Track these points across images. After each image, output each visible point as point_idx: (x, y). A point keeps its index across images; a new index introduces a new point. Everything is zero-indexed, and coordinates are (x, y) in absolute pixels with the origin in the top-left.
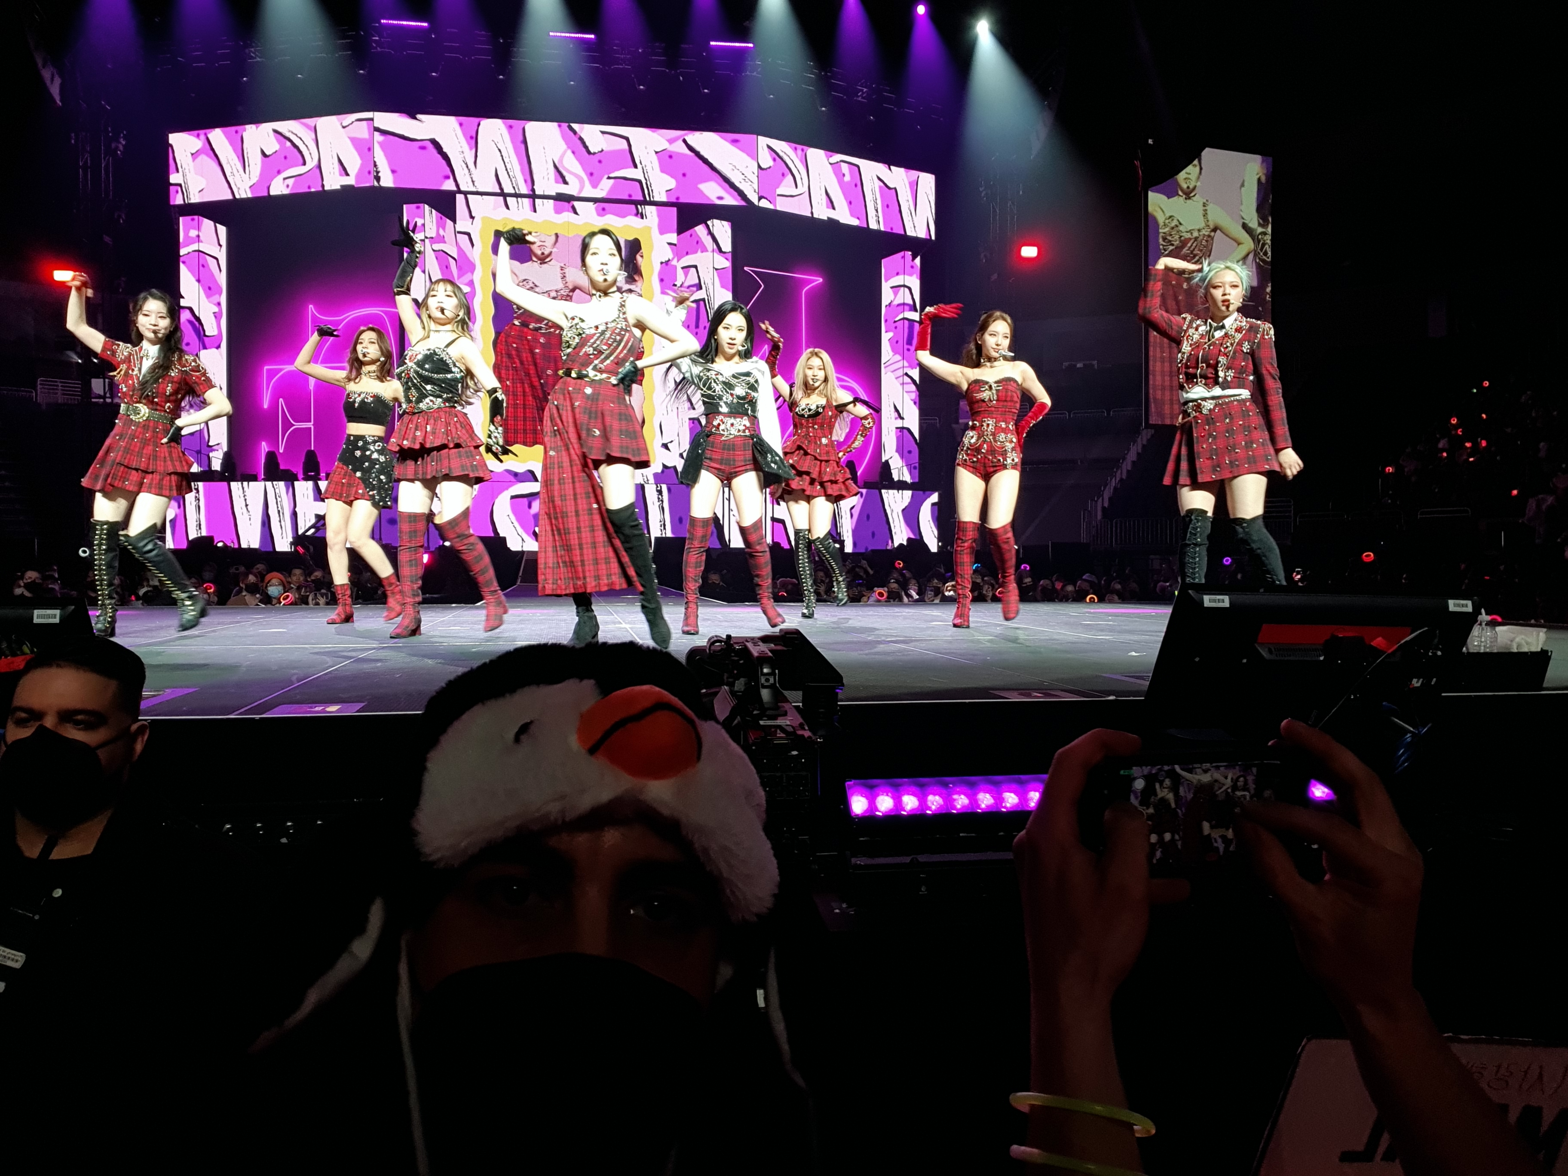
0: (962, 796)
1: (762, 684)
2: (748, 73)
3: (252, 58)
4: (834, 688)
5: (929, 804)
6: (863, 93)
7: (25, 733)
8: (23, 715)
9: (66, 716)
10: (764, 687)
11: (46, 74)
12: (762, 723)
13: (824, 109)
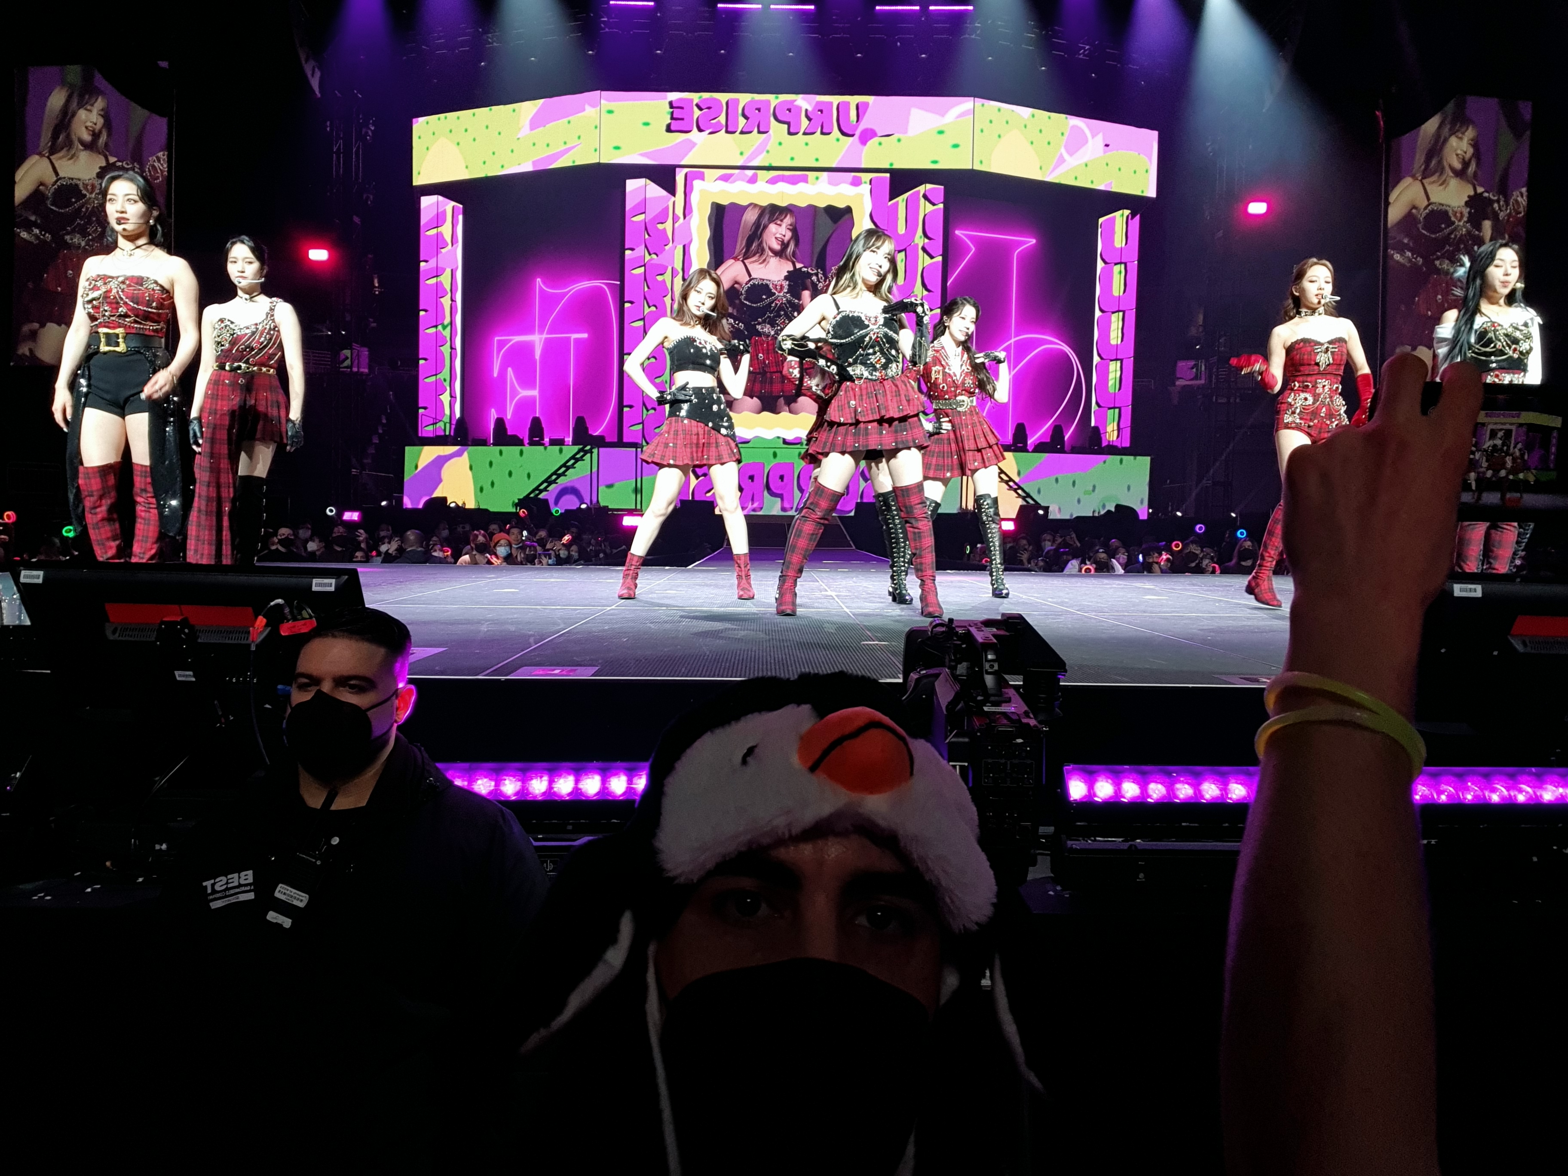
0: (1186, 786)
1: (986, 670)
2: (967, 36)
3: (490, 43)
4: (1056, 674)
5: (1150, 792)
6: (1085, 51)
7: (306, 696)
8: (306, 680)
9: (341, 681)
10: (988, 673)
11: (308, 69)
12: (986, 709)
13: (1043, 68)
